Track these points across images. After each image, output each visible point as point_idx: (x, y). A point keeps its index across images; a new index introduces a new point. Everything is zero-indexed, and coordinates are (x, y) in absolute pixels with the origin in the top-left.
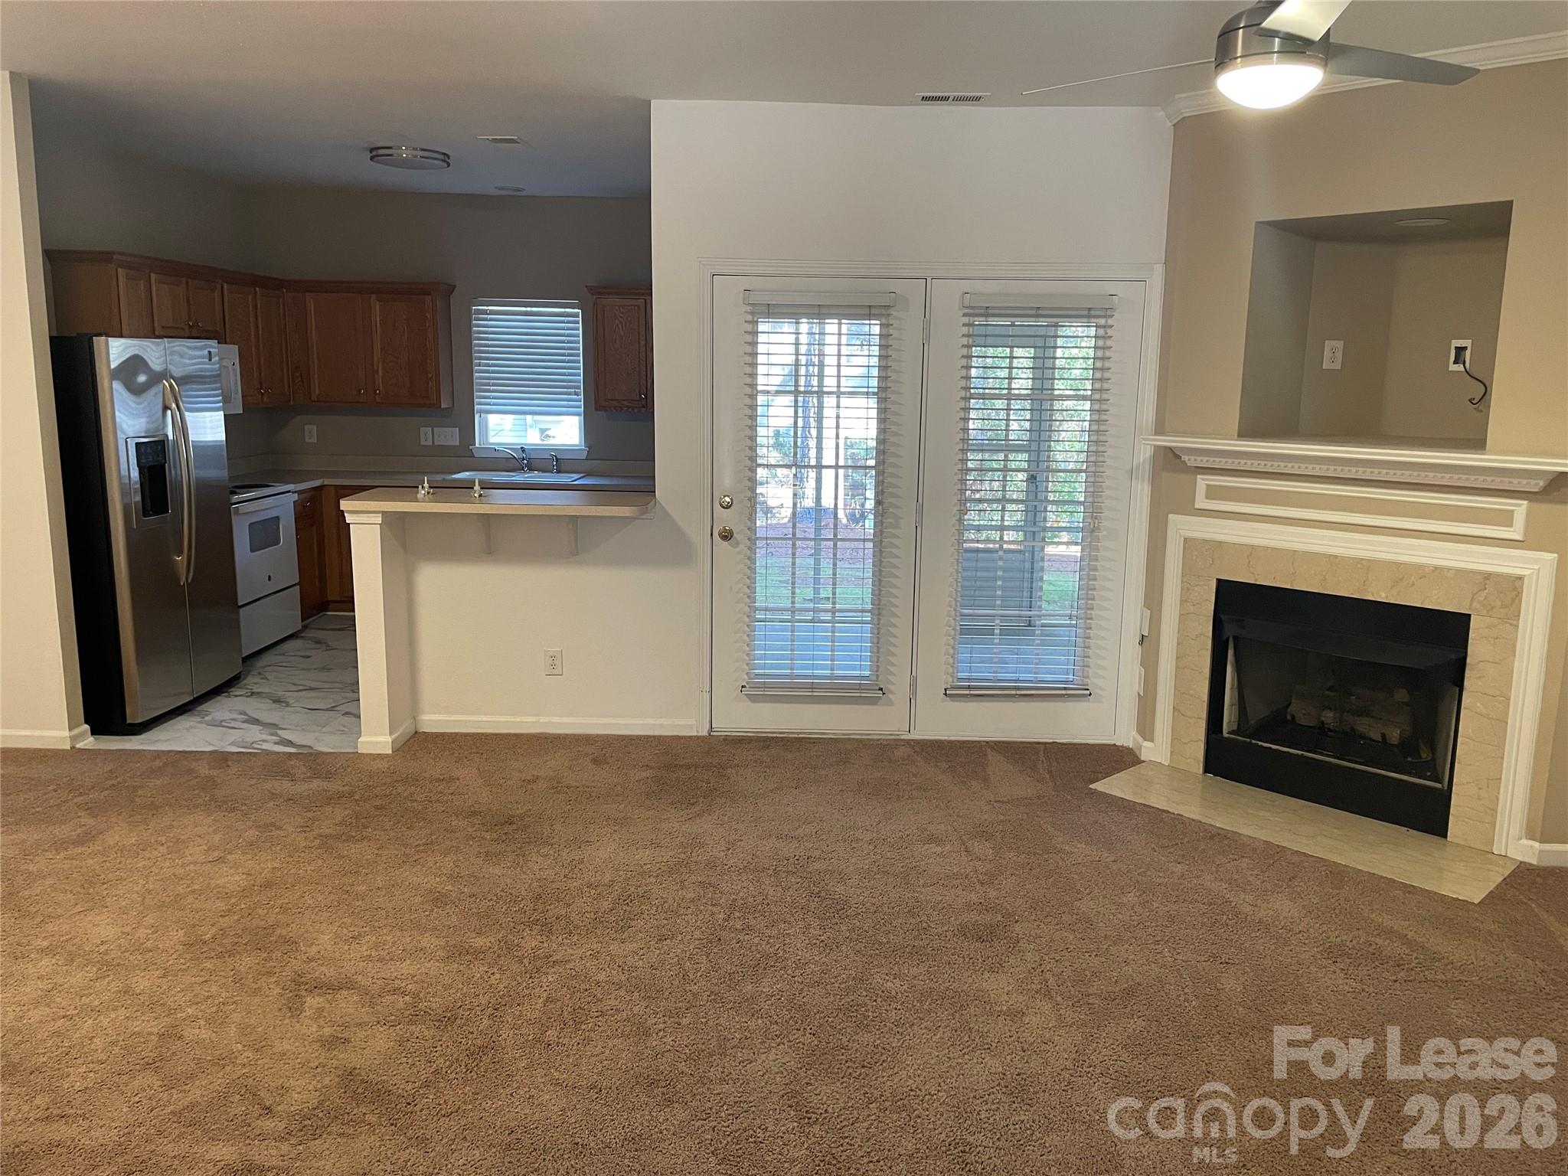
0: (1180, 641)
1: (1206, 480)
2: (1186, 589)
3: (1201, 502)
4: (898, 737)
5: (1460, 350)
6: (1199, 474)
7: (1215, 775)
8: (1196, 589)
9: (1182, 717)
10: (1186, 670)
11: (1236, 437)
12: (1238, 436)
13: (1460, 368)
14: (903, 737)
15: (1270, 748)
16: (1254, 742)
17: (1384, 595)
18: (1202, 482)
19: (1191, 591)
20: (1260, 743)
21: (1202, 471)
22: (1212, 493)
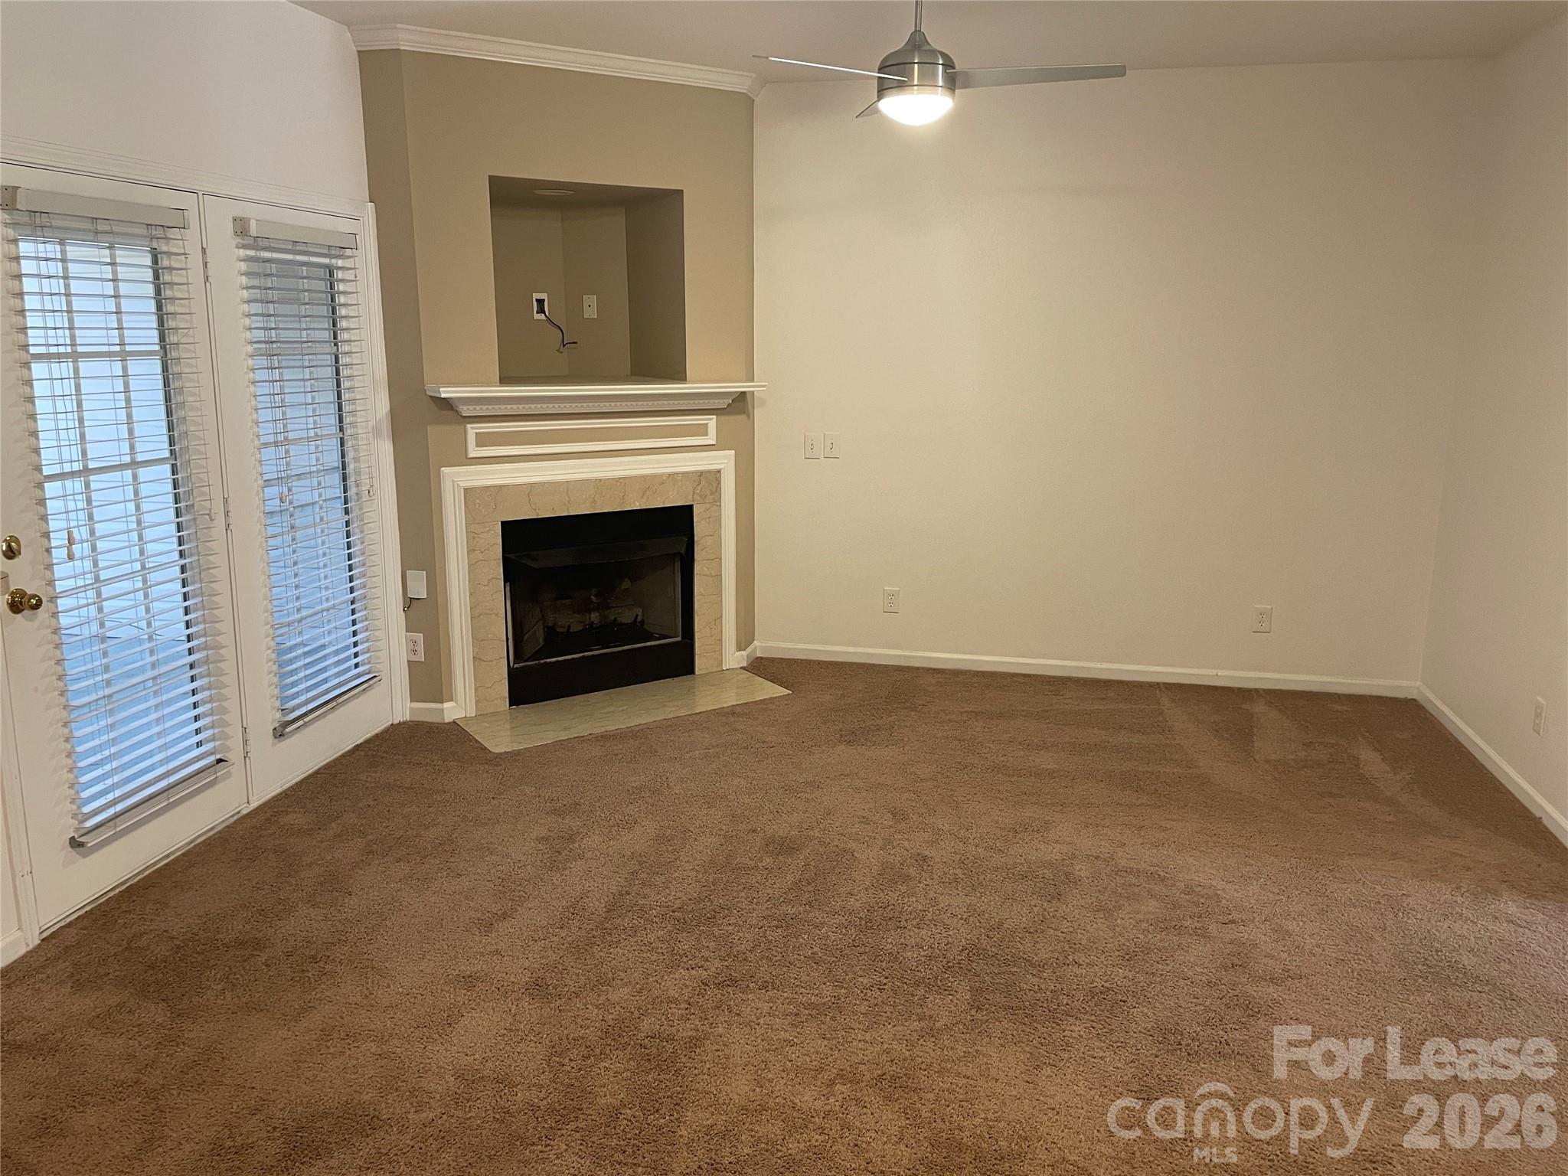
0: (472, 591)
1: (477, 428)
2: (472, 536)
3: (474, 452)
4: (240, 815)
5: (540, 302)
6: (469, 423)
7: (519, 705)
8: (482, 536)
9: (485, 663)
10: (481, 617)
11: (498, 384)
12: (500, 383)
13: (542, 317)
14: (245, 812)
15: (558, 661)
16: (542, 661)
17: (638, 504)
18: (472, 430)
19: (477, 539)
20: (548, 660)
21: (471, 420)
22: (483, 440)
